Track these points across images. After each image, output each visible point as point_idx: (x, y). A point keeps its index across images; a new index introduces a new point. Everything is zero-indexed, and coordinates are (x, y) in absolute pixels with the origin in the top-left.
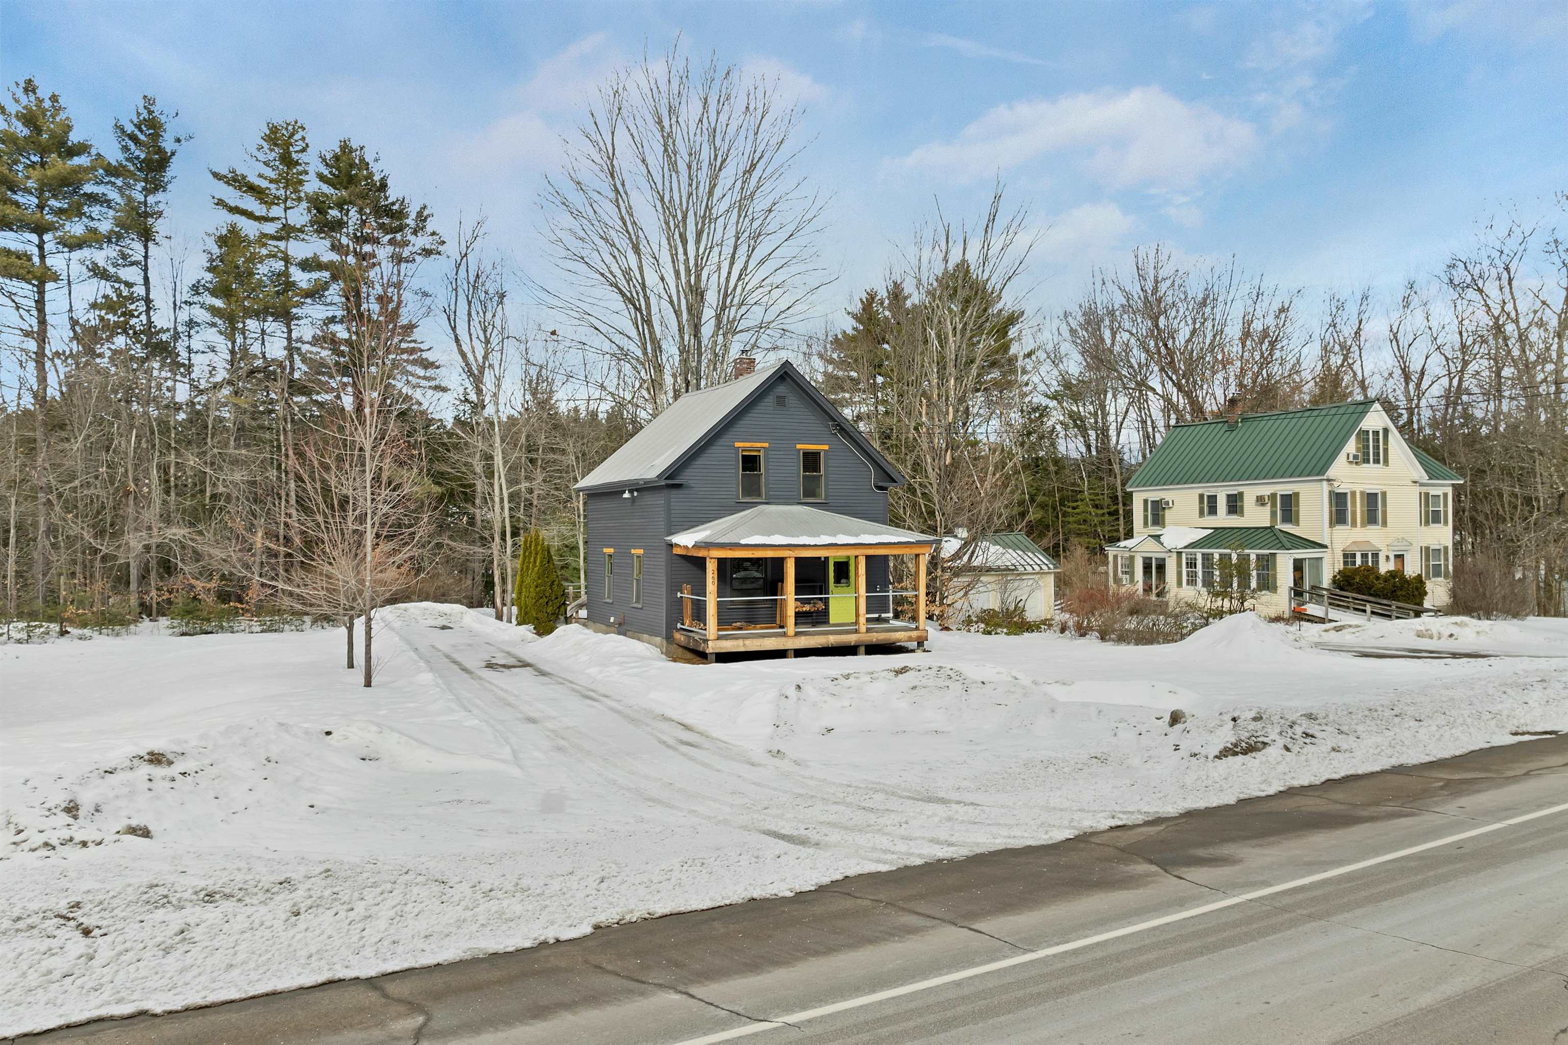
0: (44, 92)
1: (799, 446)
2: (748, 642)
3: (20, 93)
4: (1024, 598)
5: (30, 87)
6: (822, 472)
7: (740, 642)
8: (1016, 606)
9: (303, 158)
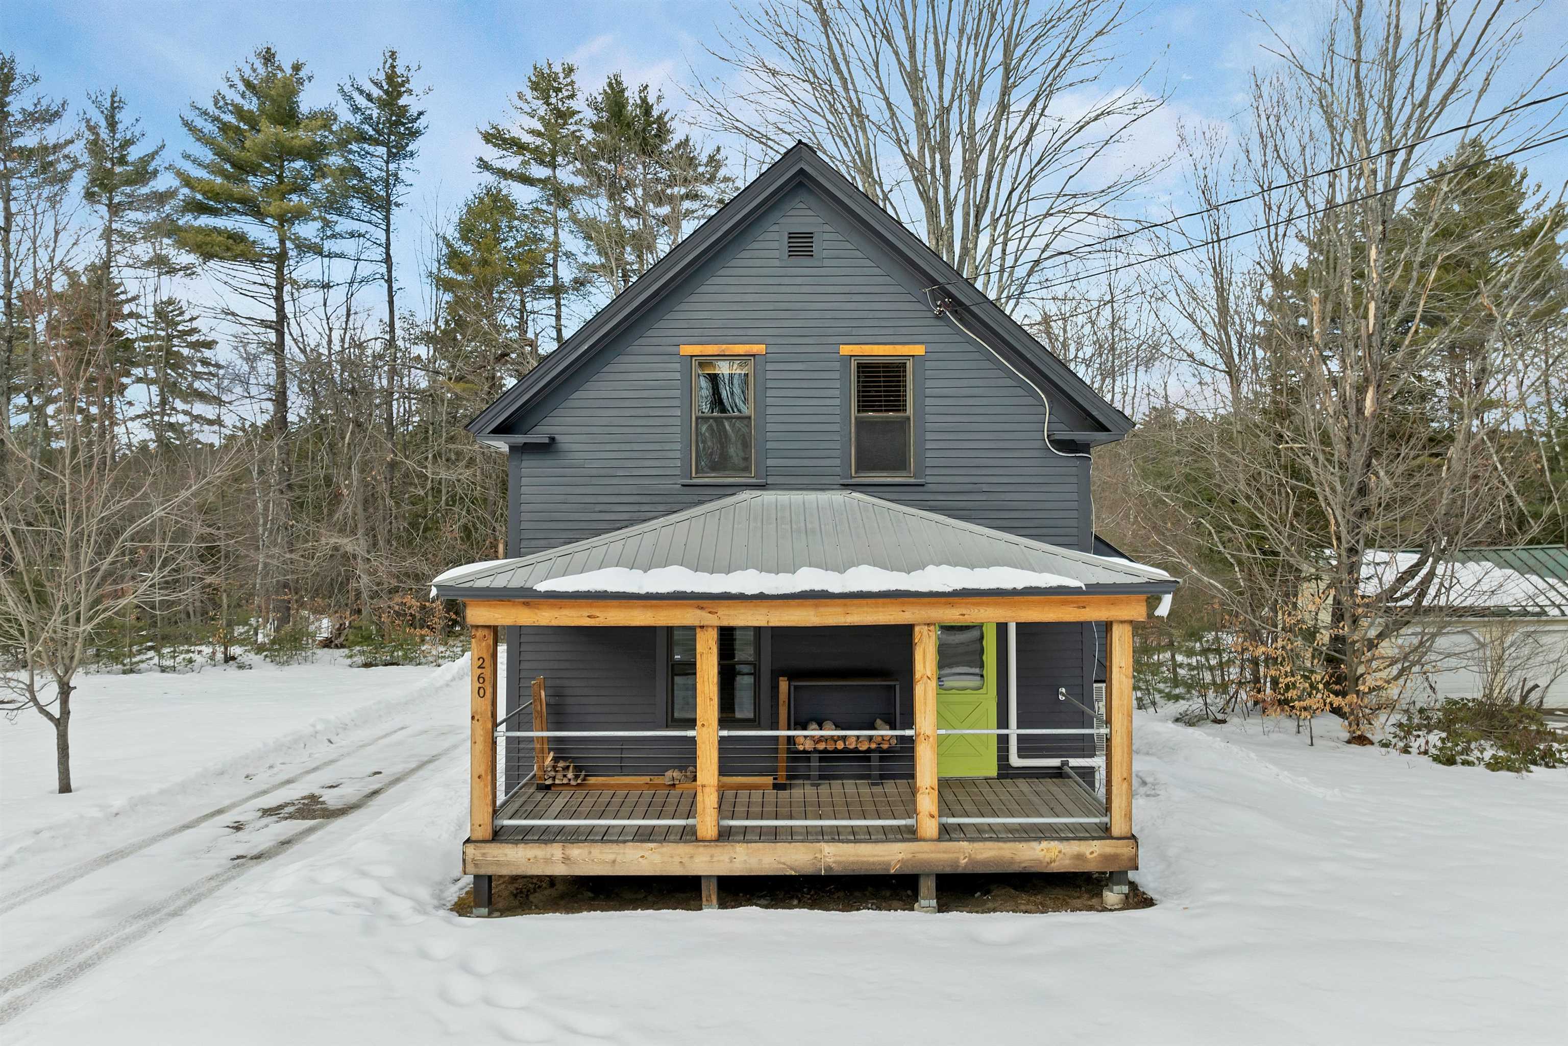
0: (285, 61)
1: (845, 350)
2: (577, 852)
3: (259, 65)
4: (1542, 683)
5: (268, 57)
6: (910, 411)
7: (556, 851)
8: (1524, 698)
9: (574, 104)
